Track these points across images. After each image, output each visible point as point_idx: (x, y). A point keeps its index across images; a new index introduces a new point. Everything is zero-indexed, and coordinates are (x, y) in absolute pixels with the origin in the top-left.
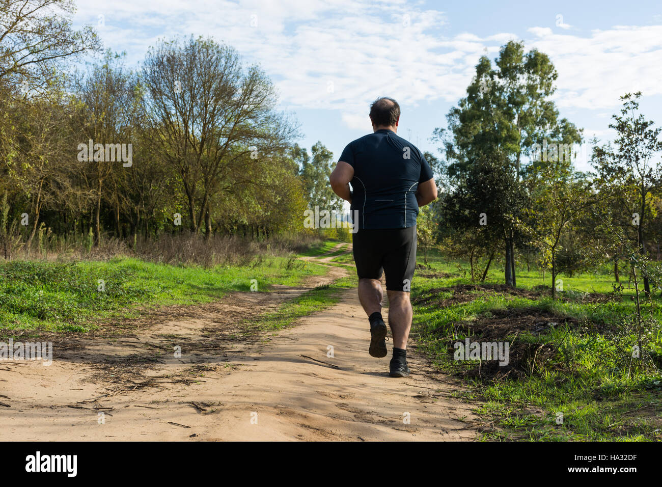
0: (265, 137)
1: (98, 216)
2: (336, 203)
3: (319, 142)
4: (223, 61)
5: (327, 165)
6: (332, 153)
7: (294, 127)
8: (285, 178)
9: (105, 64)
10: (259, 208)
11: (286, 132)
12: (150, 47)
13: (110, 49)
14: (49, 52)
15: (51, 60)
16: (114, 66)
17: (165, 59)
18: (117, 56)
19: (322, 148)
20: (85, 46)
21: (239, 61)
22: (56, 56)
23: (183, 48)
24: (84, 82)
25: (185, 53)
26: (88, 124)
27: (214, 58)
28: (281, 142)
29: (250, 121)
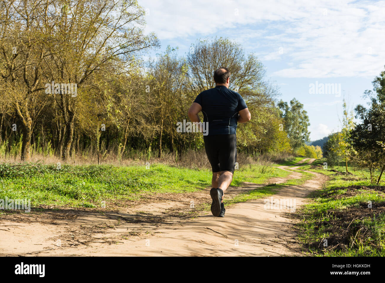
0: (258, 95)
1: (161, 140)
2: (305, 134)
3: (294, 98)
4: (234, 51)
5: (299, 112)
6: (303, 105)
7: (275, 89)
8: (270, 119)
9: (166, 54)
10: (254, 137)
11: (271, 93)
12: (192, 44)
13: (169, 46)
14: (131, 48)
15: (132, 52)
16: (171, 55)
17: (200, 51)
18: (173, 50)
19: (296, 102)
20: (150, 44)
21: (243, 51)
22: (134, 50)
23: (211, 44)
24: (154, 64)
25: (212, 47)
26: (155, 88)
27: (229, 49)
28: (267, 98)
29: (249, 86)
